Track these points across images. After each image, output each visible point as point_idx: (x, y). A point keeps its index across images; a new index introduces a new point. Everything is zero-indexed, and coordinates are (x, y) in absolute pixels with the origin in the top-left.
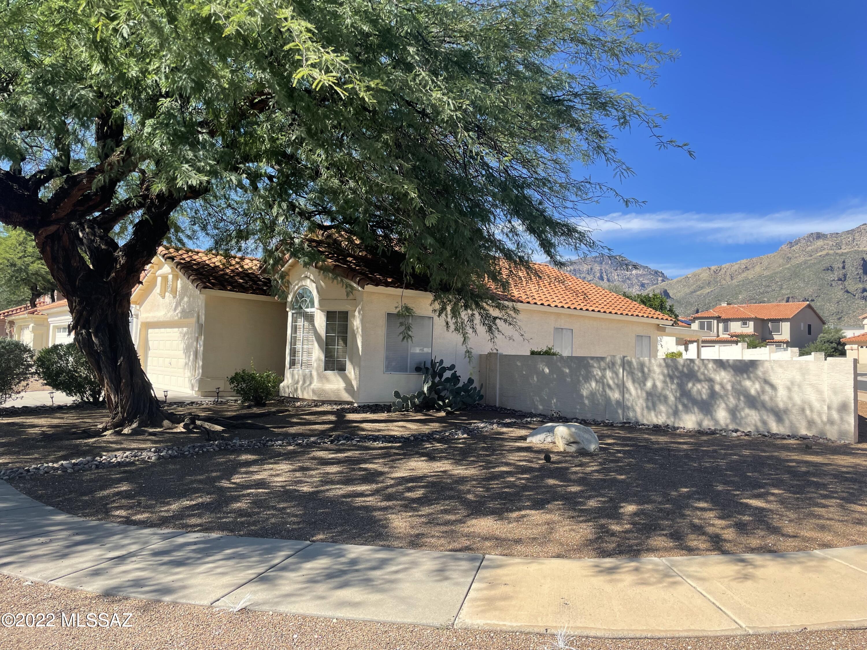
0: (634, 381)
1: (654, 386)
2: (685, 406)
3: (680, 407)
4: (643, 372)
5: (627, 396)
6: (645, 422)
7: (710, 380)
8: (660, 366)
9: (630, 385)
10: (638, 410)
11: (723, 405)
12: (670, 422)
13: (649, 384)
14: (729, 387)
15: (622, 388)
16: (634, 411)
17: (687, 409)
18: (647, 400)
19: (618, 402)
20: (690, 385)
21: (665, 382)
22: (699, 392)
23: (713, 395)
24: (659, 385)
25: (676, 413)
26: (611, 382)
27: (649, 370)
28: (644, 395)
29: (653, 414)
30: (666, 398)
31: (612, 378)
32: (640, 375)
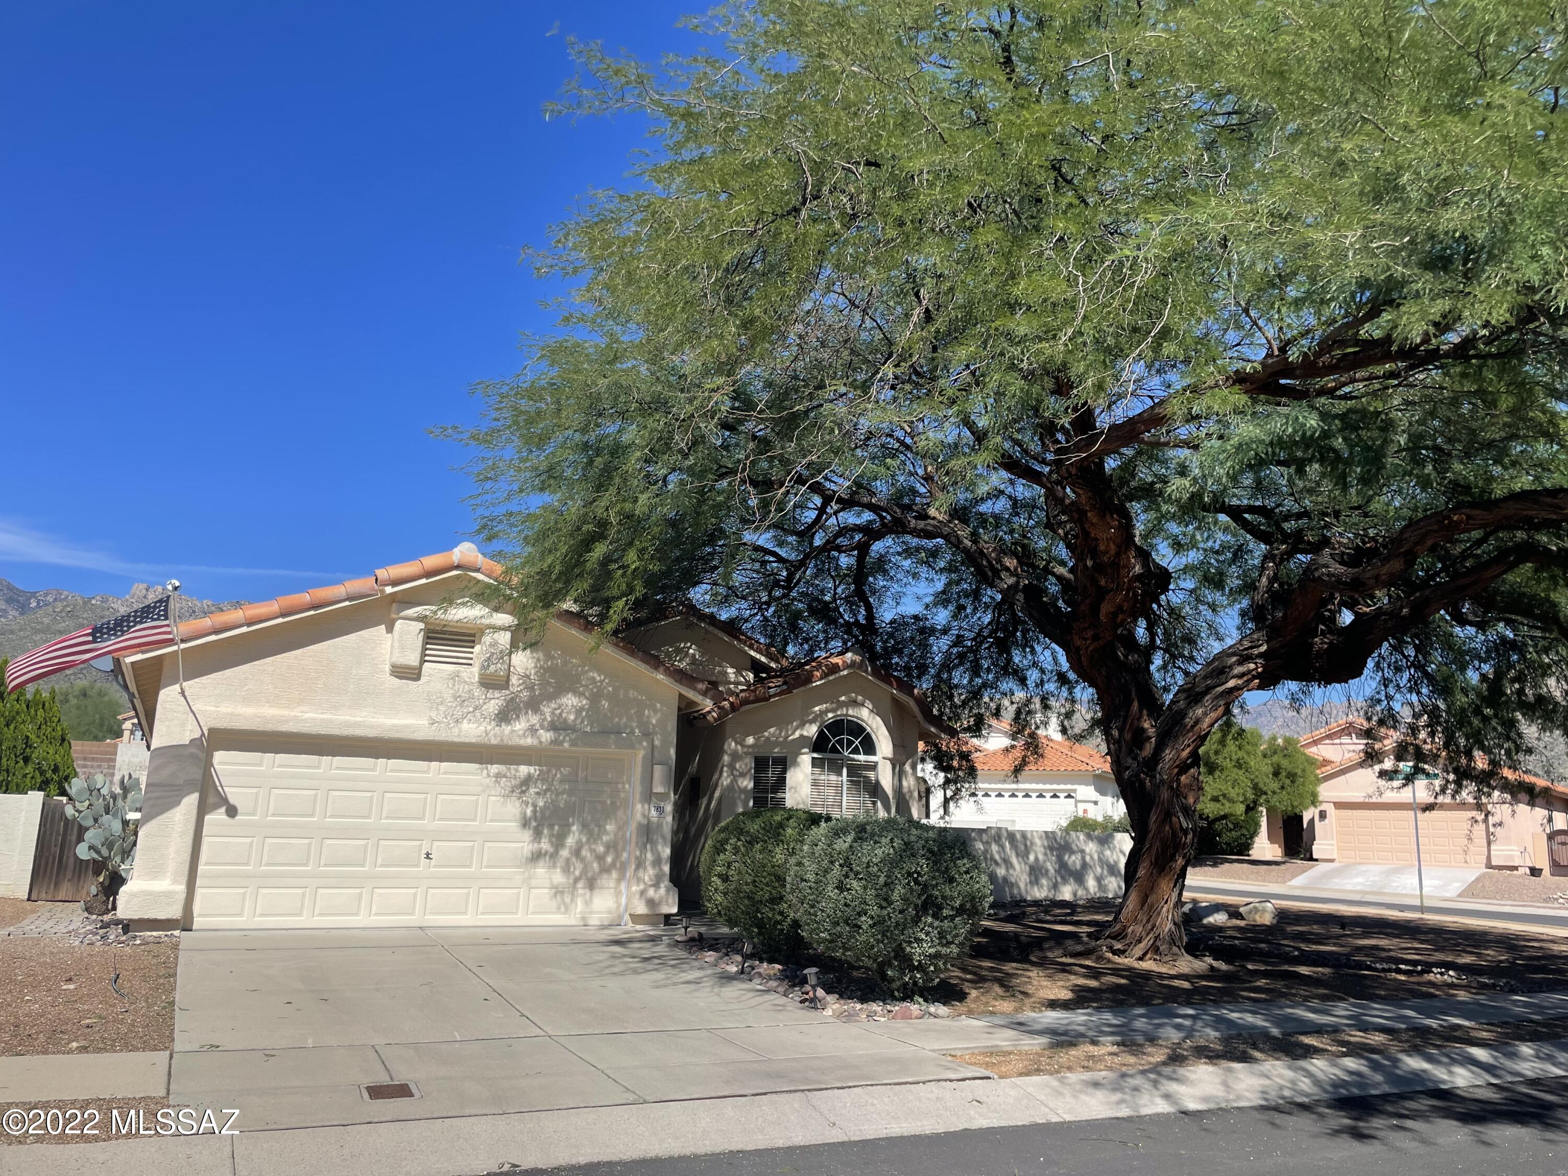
0: (1018, 855)
1: (1037, 859)
2: (1063, 878)
3: (1059, 879)
4: (1026, 845)
5: (1011, 871)
6: (1029, 898)
7: (1082, 851)
8: (1041, 838)
9: (1014, 860)
10: (1022, 885)
11: (1092, 875)
12: (1051, 896)
13: (1032, 857)
14: (1096, 857)
15: (1007, 863)
16: (1018, 887)
17: (1065, 881)
18: (1030, 874)
19: (1005, 879)
20: (1066, 857)
21: (1045, 854)
22: (1074, 862)
23: (1085, 865)
24: (1041, 857)
25: (1055, 886)
26: (997, 857)
27: (1032, 843)
28: (1028, 868)
29: (1036, 889)
30: (1047, 871)
31: (999, 852)
32: (1023, 848)
